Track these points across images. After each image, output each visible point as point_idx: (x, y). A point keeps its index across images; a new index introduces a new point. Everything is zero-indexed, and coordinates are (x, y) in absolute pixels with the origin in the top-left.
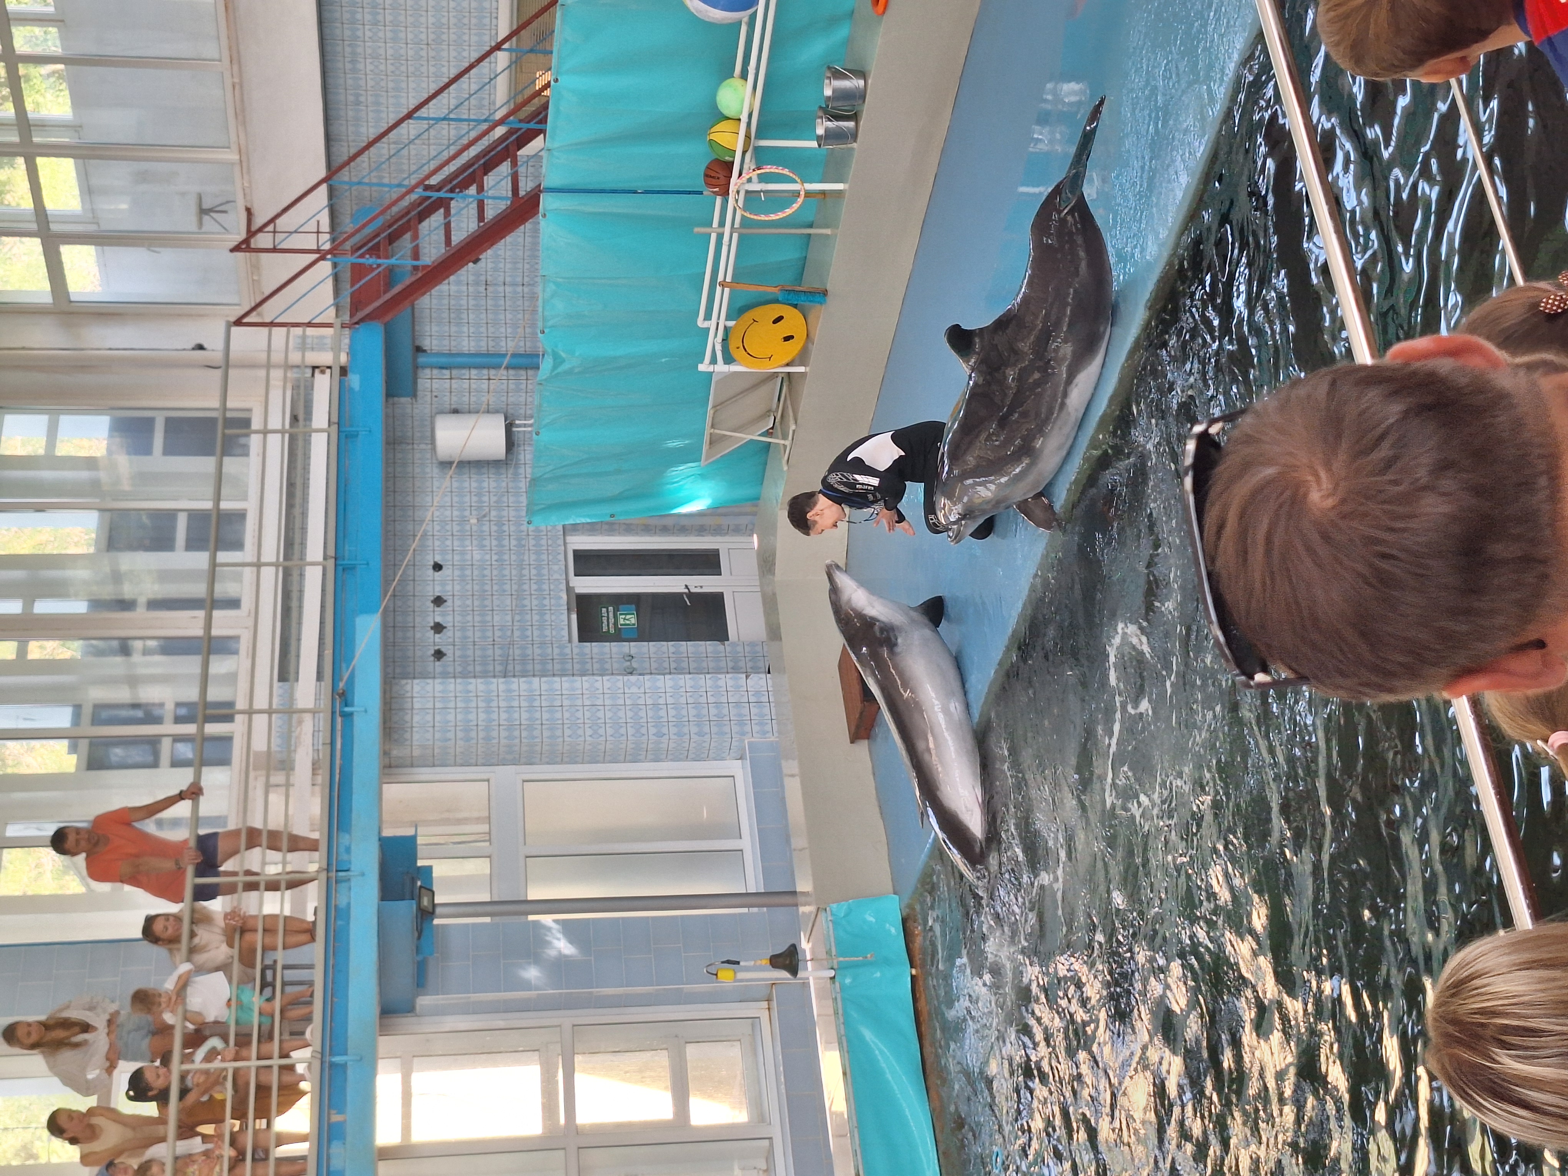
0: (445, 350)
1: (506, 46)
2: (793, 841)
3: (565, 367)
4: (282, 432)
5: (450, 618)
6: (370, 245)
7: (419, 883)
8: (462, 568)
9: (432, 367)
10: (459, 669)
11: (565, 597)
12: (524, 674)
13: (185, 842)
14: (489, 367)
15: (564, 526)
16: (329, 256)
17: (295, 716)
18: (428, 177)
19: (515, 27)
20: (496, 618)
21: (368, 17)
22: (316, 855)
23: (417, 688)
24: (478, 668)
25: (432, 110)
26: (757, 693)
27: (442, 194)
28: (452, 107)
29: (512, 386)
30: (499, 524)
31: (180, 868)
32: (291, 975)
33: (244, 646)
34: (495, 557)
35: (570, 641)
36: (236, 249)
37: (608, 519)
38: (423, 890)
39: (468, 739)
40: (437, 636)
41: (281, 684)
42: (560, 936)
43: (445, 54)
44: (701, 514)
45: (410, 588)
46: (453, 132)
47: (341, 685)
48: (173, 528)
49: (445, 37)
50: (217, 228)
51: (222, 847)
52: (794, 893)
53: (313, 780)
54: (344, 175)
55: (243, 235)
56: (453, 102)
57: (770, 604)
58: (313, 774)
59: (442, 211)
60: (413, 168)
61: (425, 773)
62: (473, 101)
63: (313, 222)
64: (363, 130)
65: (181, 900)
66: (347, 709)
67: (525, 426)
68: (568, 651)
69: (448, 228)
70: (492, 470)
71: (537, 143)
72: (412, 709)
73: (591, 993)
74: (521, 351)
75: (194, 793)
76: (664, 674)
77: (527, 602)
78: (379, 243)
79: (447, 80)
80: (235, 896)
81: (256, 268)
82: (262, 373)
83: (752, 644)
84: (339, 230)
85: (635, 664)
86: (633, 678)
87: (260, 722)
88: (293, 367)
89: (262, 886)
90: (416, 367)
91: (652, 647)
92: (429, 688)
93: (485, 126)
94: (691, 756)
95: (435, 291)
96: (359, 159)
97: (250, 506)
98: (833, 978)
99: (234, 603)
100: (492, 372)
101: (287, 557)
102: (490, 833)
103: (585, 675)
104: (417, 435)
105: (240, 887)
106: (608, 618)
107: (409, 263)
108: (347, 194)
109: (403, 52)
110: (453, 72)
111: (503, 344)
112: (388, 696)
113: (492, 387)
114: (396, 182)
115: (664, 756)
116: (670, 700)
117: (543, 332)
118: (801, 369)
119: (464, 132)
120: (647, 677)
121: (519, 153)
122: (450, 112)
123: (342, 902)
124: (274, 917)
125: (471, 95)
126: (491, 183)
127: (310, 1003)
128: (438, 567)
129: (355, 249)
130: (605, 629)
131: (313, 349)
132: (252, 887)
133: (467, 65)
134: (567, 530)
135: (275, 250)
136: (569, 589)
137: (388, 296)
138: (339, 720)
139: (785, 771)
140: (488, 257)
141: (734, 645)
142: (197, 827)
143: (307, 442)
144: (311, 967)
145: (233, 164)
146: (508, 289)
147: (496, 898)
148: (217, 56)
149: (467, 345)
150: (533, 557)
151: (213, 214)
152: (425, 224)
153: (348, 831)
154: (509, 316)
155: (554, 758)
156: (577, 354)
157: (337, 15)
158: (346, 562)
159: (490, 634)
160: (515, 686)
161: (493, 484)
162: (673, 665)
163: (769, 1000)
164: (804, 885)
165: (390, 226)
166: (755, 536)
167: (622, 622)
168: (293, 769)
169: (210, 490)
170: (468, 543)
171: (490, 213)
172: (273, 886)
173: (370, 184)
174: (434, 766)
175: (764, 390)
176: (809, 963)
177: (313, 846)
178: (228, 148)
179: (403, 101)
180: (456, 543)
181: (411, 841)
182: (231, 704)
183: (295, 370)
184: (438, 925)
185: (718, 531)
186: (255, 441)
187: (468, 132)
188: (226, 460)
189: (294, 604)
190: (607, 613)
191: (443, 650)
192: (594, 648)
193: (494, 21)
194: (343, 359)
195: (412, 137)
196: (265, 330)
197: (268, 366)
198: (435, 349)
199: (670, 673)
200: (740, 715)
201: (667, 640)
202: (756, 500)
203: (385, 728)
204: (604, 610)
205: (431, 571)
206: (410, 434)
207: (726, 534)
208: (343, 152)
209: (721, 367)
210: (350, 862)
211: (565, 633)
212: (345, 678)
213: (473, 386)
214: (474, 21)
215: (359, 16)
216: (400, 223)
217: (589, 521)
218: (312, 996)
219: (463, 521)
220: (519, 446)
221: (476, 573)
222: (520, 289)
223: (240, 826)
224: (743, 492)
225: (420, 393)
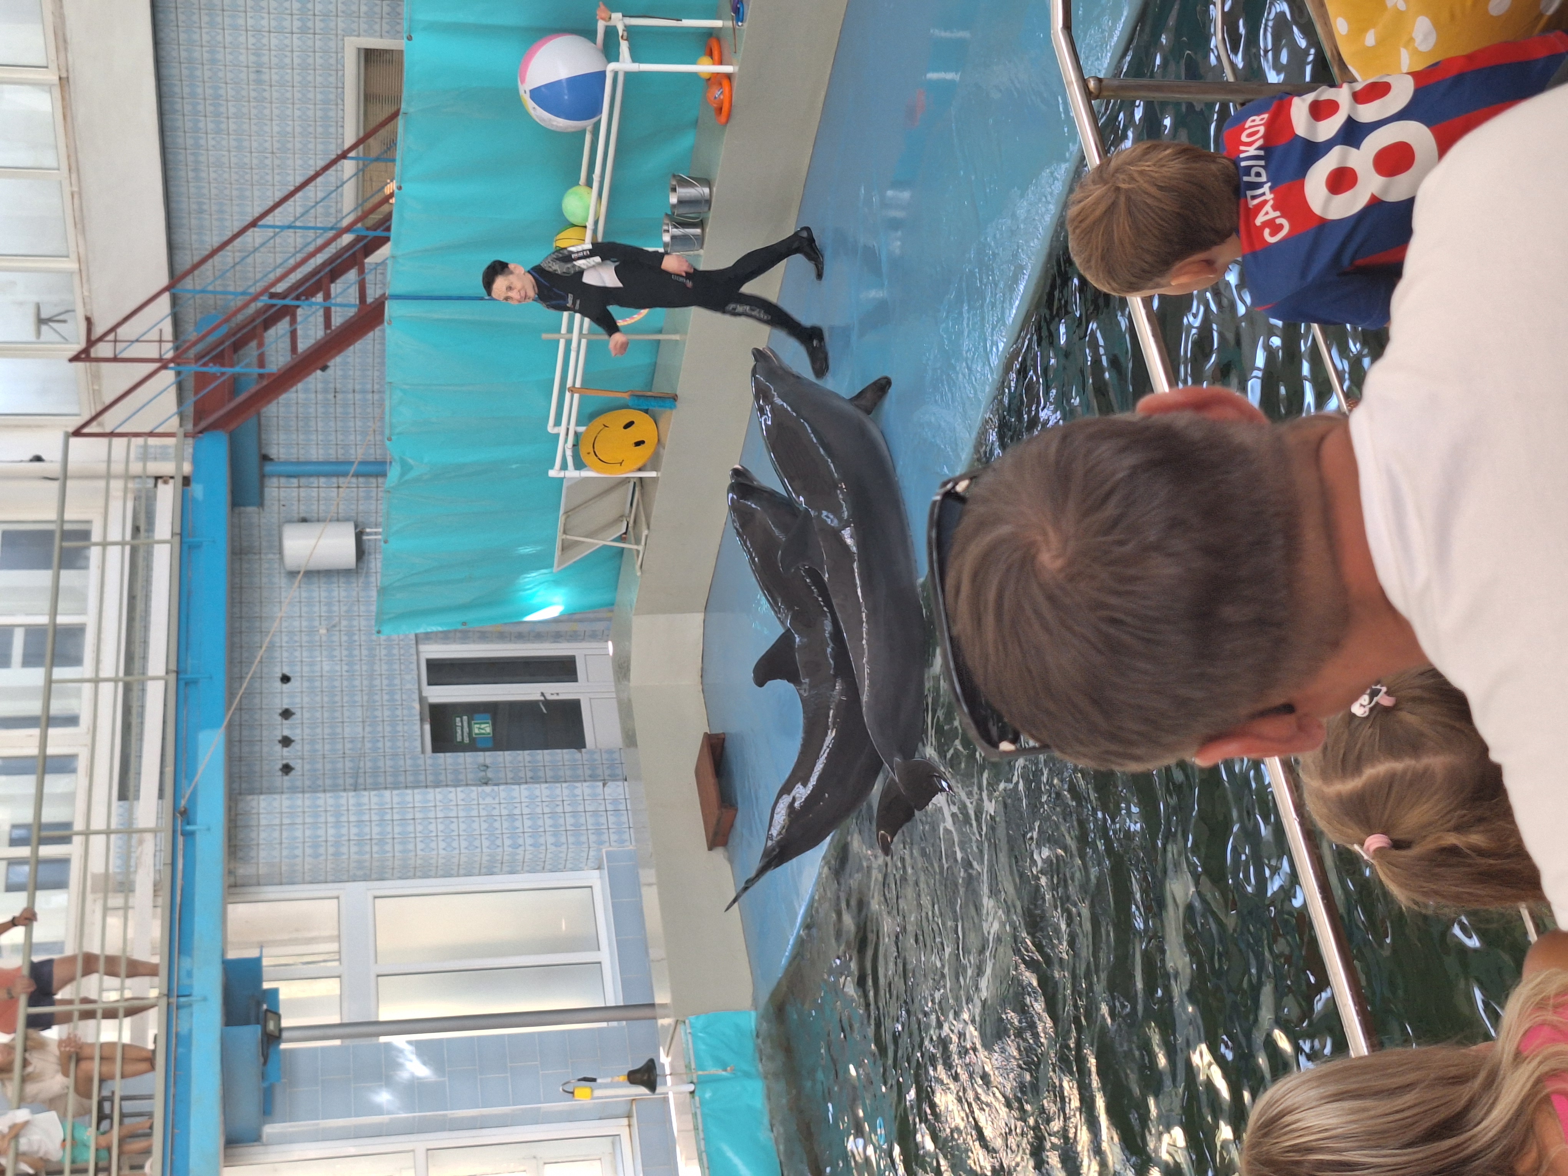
0: (293, 458)
1: (352, 154)
2: (651, 951)
3: (412, 475)
4: (122, 544)
5: (298, 731)
6: (214, 353)
7: (265, 1007)
8: (311, 680)
9: (279, 475)
10: (307, 783)
11: (417, 706)
12: (376, 787)
13: (19, 969)
14: (338, 475)
15: (416, 635)
16: (172, 365)
17: (135, 837)
18: (273, 284)
19: (361, 134)
20: (347, 730)
21: (211, 126)
22: (156, 980)
23: (263, 804)
24: (328, 782)
25: (277, 218)
26: (615, 801)
27: (288, 302)
28: (298, 215)
29: (361, 494)
30: (350, 634)
31: (12, 997)
32: (129, 1106)
33: (82, 764)
34: (345, 668)
35: (423, 752)
36: (75, 359)
37: (460, 627)
38: (269, 1015)
39: (316, 856)
40: (285, 749)
41: (121, 803)
42: (413, 1057)
43: (290, 162)
44: (555, 621)
45: (257, 701)
46: (299, 240)
47: (183, 803)
48: (9, 644)
49: (290, 146)
50: (57, 338)
51: (58, 973)
52: (653, 1005)
53: (154, 901)
54: (188, 283)
55: (82, 345)
56: (299, 210)
57: (626, 710)
58: (155, 896)
59: (287, 319)
60: (259, 276)
61: (271, 892)
62: (320, 209)
63: (156, 331)
64: (207, 238)
65: (14, 1031)
66: (189, 828)
67: (376, 533)
68: (421, 762)
69: (293, 334)
70: (342, 580)
71: (384, 252)
72: (258, 826)
73: (445, 1115)
74: (372, 458)
75: (27, 918)
76: (519, 784)
77: (378, 713)
78: (223, 351)
79: (292, 188)
80: (72, 1025)
81: (96, 377)
82: (102, 484)
83: (610, 752)
84: (182, 338)
85: (490, 774)
86: (488, 789)
87: (98, 843)
88: (135, 477)
89: (99, 1014)
90: (263, 476)
91: (506, 757)
92: (276, 804)
93: (331, 234)
94: (548, 867)
95: (283, 398)
96: (203, 268)
97: (89, 620)
98: (692, 1093)
99: (72, 720)
100: (341, 480)
101: (128, 671)
102: (339, 952)
103: (437, 787)
104: (264, 544)
105: (76, 1015)
106: (461, 727)
107: (256, 371)
108: (191, 302)
109: (247, 160)
110: (299, 180)
111: (353, 451)
112: (233, 813)
113: (341, 495)
114: (240, 290)
115: (519, 868)
116: (526, 811)
117: (390, 439)
118: (653, 474)
119: (309, 240)
120: (502, 787)
121: (367, 260)
122: (296, 219)
123: (183, 1028)
124: (113, 1045)
125: (317, 203)
126: (339, 290)
127: (149, 1135)
128: (285, 679)
129: (199, 357)
130: (459, 739)
131: (155, 459)
132: (88, 1015)
133: (312, 173)
134: (418, 639)
135: (115, 359)
136: (422, 699)
137: (233, 404)
138: (180, 839)
139: (643, 880)
140: (336, 363)
141: (592, 752)
142: (30, 956)
143: (149, 555)
144: (150, 1097)
145: (72, 273)
146: (358, 396)
147: (345, 1021)
148: (55, 165)
149: (315, 454)
150: (385, 667)
151: (51, 324)
152: (272, 332)
153: (190, 955)
154: (359, 423)
155: (408, 872)
156: (426, 460)
157: (179, 124)
158: (188, 676)
159: (340, 746)
160: (365, 800)
161: (343, 594)
162: (529, 774)
163: (629, 1116)
164: (662, 997)
165: (234, 334)
166: (610, 644)
167: (476, 731)
168: (132, 890)
169: (46, 605)
170: (317, 653)
171: (337, 321)
172: (111, 1014)
173: (214, 293)
174: (281, 884)
175: (615, 496)
176: (669, 1078)
177: (151, 971)
178: (67, 257)
179: (249, 209)
180: (305, 654)
181: (256, 963)
182: (68, 825)
183: (137, 480)
184: (285, 1050)
185: (574, 637)
186: (94, 553)
187: (315, 240)
188: (64, 573)
189: (135, 720)
190: (461, 724)
191: (292, 764)
192: (447, 759)
193: (340, 130)
194: (187, 468)
195: (257, 245)
196: (104, 441)
197: (108, 476)
198: (283, 457)
199: (526, 783)
200: (598, 824)
201: (524, 748)
202: (611, 605)
203: (229, 846)
204: (458, 719)
205: (278, 684)
206: (257, 544)
207: (583, 640)
208: (186, 260)
209: (572, 473)
210: (191, 986)
211: (418, 744)
212: (187, 796)
213: (322, 495)
214: (319, 130)
215: (201, 125)
216: (245, 331)
217: (440, 629)
218: (151, 1127)
219: (312, 631)
220: (369, 554)
221: (325, 684)
222: (370, 396)
223: (77, 952)
224: (597, 598)
225: (267, 502)
